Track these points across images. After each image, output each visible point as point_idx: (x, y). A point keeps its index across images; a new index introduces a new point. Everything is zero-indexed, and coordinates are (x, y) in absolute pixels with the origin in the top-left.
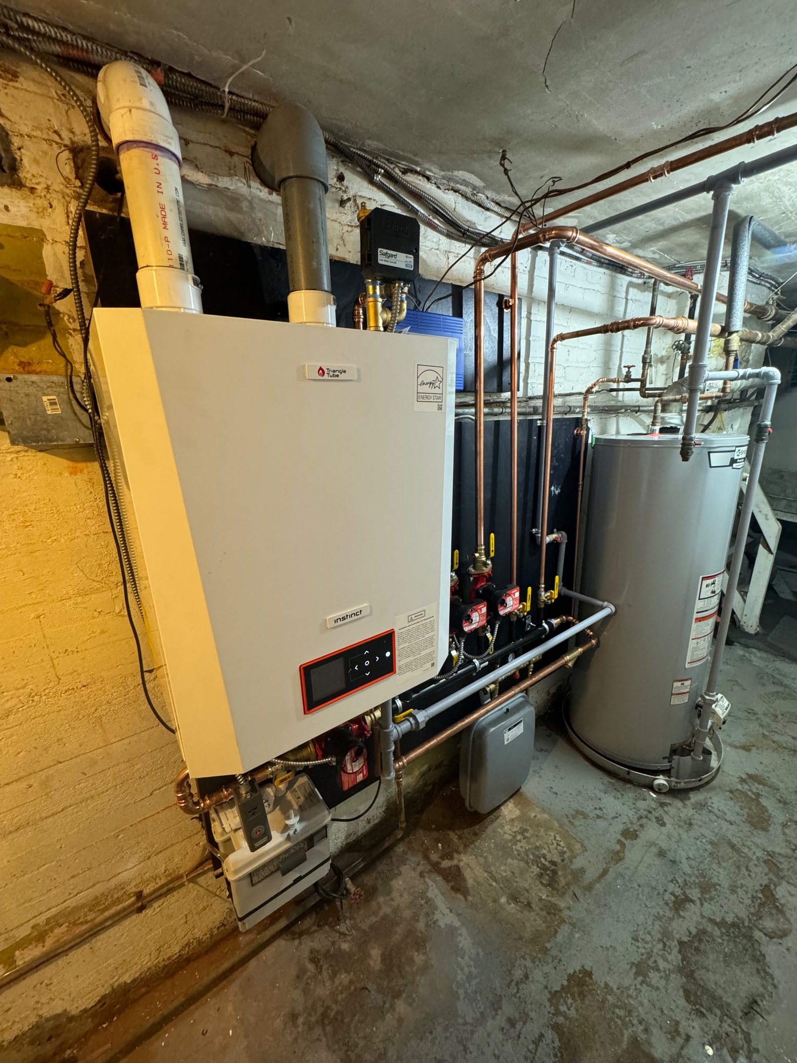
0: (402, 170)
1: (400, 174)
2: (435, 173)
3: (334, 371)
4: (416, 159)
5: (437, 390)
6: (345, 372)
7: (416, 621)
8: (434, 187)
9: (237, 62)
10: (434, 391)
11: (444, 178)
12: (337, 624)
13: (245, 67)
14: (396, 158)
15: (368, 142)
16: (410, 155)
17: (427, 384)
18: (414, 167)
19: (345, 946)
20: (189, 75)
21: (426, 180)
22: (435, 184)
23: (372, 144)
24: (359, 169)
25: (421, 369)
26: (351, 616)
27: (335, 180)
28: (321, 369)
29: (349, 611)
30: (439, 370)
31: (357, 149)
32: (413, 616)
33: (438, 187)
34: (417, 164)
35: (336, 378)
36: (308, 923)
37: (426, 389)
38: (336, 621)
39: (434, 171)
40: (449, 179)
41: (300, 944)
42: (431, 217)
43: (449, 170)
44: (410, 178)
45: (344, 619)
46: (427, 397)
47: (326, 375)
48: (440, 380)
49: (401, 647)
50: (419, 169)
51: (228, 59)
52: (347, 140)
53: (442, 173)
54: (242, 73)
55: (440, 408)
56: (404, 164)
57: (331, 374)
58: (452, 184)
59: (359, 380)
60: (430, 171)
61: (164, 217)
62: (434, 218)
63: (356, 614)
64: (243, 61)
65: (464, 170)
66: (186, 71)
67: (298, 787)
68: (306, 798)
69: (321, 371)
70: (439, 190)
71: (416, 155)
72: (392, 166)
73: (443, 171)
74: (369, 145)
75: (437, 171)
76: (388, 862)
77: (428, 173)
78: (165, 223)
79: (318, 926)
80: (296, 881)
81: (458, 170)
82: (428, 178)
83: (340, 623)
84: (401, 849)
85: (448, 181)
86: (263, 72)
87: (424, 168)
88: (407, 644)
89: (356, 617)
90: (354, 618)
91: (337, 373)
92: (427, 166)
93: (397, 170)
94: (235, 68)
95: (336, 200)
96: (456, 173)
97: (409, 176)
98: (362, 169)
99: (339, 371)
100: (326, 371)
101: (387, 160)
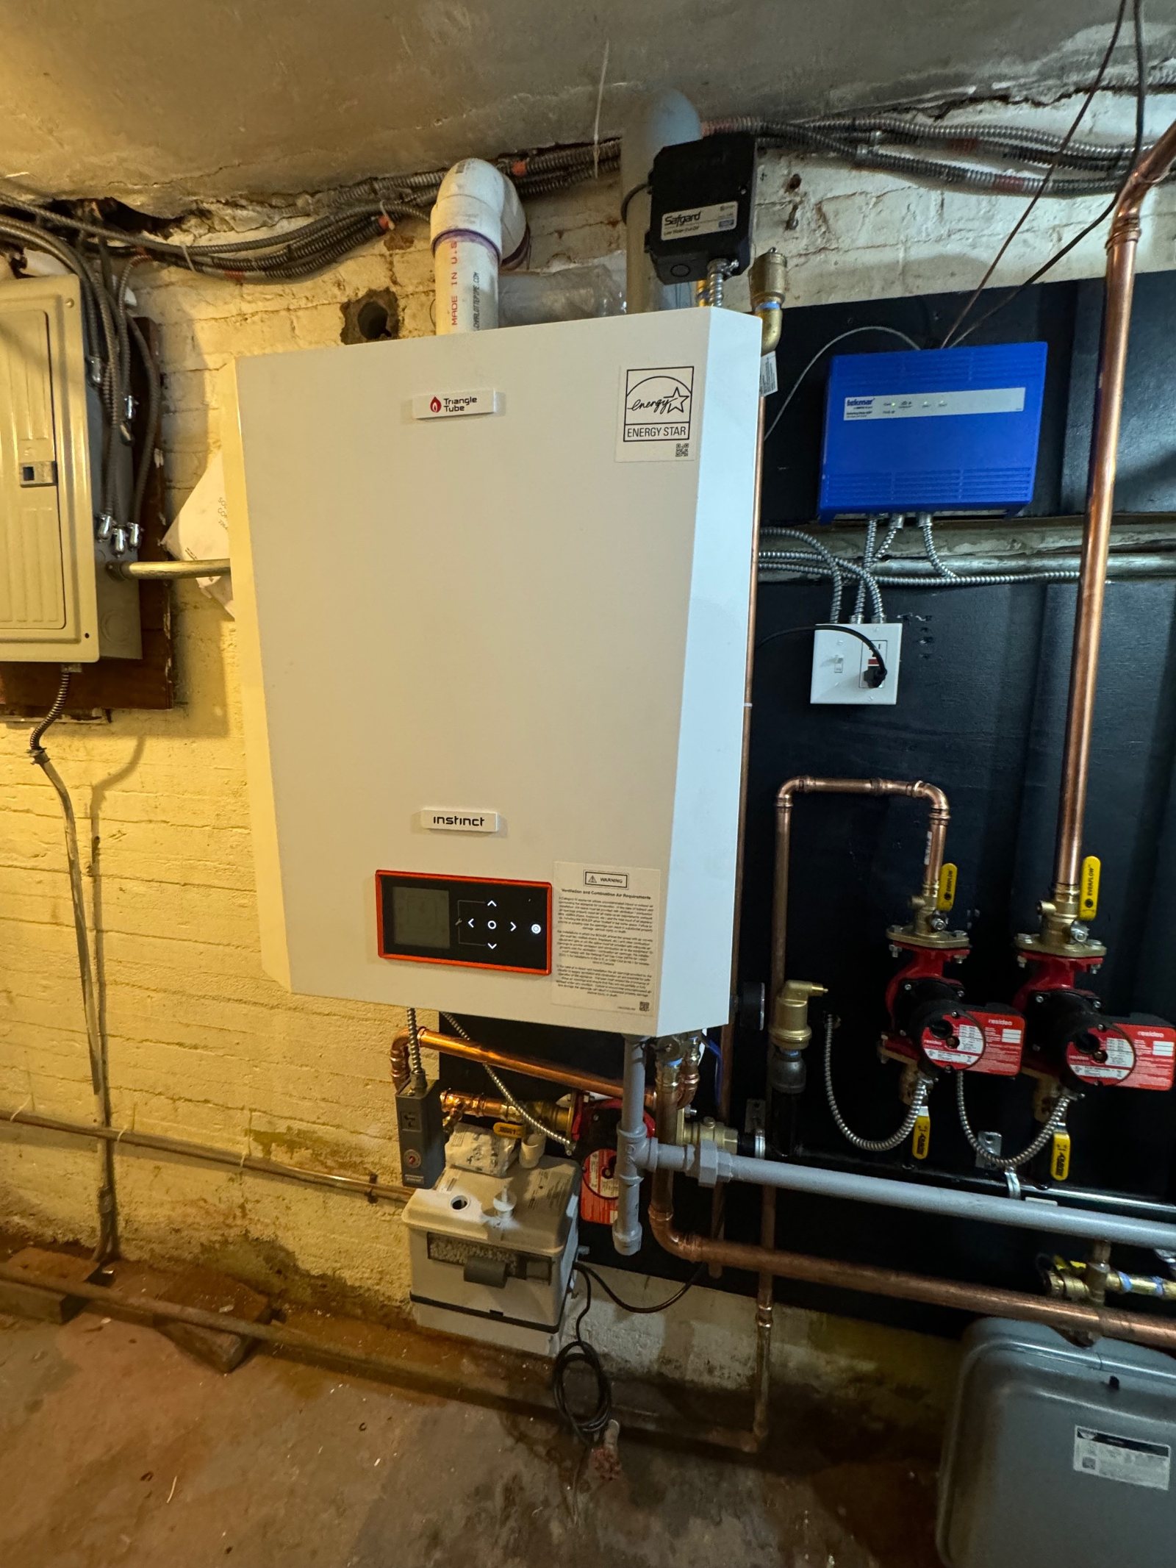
0: (936, 112)
1: (930, 121)
2: (1015, 78)
3: (457, 402)
4: (950, 71)
5: (676, 415)
6: (474, 400)
7: (604, 890)
8: (1026, 109)
9: (590, 88)
10: (666, 417)
11: (1043, 76)
12: (436, 826)
13: (601, 87)
14: (907, 95)
15: (834, 94)
16: (933, 71)
17: (650, 404)
18: (960, 90)
19: (556, 1529)
20: (558, 147)
21: (998, 104)
22: (1026, 100)
23: (843, 94)
24: (832, 155)
25: (635, 378)
26: (463, 821)
27: (782, 192)
28: (435, 400)
29: (462, 811)
30: (684, 376)
31: (823, 119)
32: (598, 878)
33: (1038, 104)
34: (961, 80)
35: (460, 413)
36: (540, 1431)
37: (648, 415)
38: (437, 820)
39: (1008, 74)
40: (1063, 70)
41: (512, 1449)
42: (1010, 172)
43: (1046, 51)
44: (960, 119)
45: (450, 821)
46: (648, 432)
47: (443, 409)
48: (684, 392)
49: (565, 927)
50: (971, 90)
51: (577, 92)
52: (798, 114)
53: (1035, 66)
54: (603, 101)
55: (682, 451)
56: (932, 97)
57: (451, 406)
58: (1074, 77)
59: (502, 411)
60: (1001, 78)
61: (455, 310)
62: (1018, 171)
63: (473, 822)
64: (595, 81)
65: (1088, 25)
66: (553, 144)
67: (554, 1173)
68: (549, 1196)
69: (435, 404)
70: (1040, 110)
71: (946, 63)
72: (909, 116)
73: (1035, 58)
74: (841, 100)
75: (1019, 69)
76: (711, 1479)
77: (997, 86)
78: (454, 318)
79: (548, 1453)
80: (495, 1316)
81: (1071, 35)
82: (1004, 98)
83: (441, 825)
84: (749, 1483)
85: (1060, 77)
86: (623, 79)
87: (981, 81)
88: (579, 929)
89: (472, 828)
90: (467, 827)
91: (462, 404)
92: (987, 70)
93: (921, 119)
94: (593, 97)
95: (777, 224)
96: (1069, 46)
97: (953, 117)
98: (837, 150)
99: (464, 401)
100: (443, 403)
101: (895, 109)
